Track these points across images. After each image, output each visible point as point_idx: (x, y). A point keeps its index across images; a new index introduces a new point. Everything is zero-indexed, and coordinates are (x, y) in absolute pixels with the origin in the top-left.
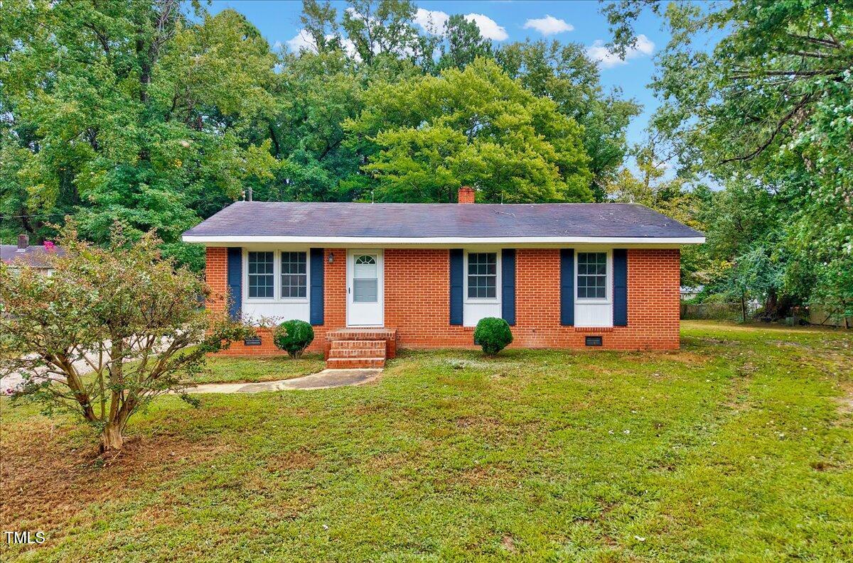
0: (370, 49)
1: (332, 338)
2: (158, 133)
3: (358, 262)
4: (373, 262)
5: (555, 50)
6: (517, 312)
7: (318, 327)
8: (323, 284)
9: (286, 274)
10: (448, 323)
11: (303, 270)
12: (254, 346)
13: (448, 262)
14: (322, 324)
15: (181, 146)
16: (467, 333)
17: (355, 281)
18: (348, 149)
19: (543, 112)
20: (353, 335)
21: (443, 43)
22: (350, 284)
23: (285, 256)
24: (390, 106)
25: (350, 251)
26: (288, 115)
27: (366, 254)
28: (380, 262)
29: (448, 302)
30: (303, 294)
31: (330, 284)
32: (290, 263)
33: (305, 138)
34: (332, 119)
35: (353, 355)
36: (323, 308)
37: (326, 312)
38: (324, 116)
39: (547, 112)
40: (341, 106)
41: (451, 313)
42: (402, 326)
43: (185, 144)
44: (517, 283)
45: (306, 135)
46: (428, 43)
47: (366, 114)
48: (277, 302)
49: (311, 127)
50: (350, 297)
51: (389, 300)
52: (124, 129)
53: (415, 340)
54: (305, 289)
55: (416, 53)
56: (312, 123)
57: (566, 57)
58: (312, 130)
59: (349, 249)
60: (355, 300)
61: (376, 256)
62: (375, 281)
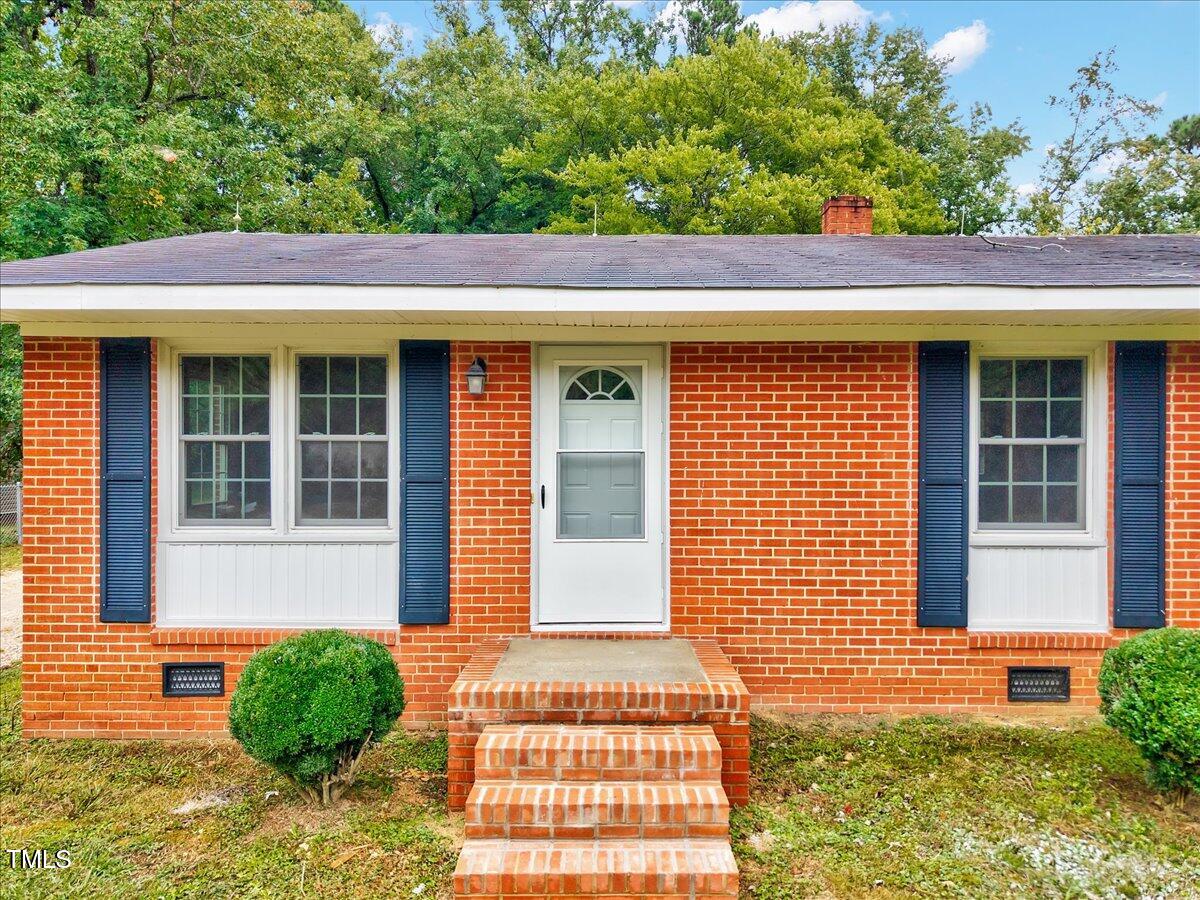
0: (547, 41)
1: (479, 713)
2: (108, 129)
3: (575, 394)
4: (626, 394)
5: (870, 41)
6: (1170, 580)
7: (428, 632)
8: (449, 474)
9: (316, 437)
10: (910, 619)
11: (375, 419)
12: (195, 701)
13: (910, 391)
14: (444, 620)
15: (160, 159)
16: (981, 656)
17: (565, 463)
18: (510, 208)
19: (871, 136)
20: (568, 703)
21: (674, 32)
22: (545, 473)
23: (312, 371)
24: (587, 120)
25: (547, 352)
26: (400, 147)
27: (599, 363)
28: (654, 391)
29: (909, 540)
30: (375, 508)
31: (473, 474)
32: (328, 396)
33: (434, 189)
34: (481, 152)
35: (580, 824)
36: (449, 561)
37: (456, 576)
38: (467, 148)
39: (876, 136)
40: (497, 129)
41: (921, 584)
42: (739, 631)
43: (168, 154)
44: (1171, 471)
45: (436, 184)
46: (647, 33)
47: (542, 137)
48: (281, 536)
49: (444, 170)
50: (545, 519)
51: (686, 531)
52: (29, 118)
53: (786, 681)
54: (382, 490)
55: (626, 51)
56: (448, 163)
57: (890, 55)
58: (445, 174)
59: (540, 344)
60: (565, 529)
61: (639, 369)
62: (636, 463)
